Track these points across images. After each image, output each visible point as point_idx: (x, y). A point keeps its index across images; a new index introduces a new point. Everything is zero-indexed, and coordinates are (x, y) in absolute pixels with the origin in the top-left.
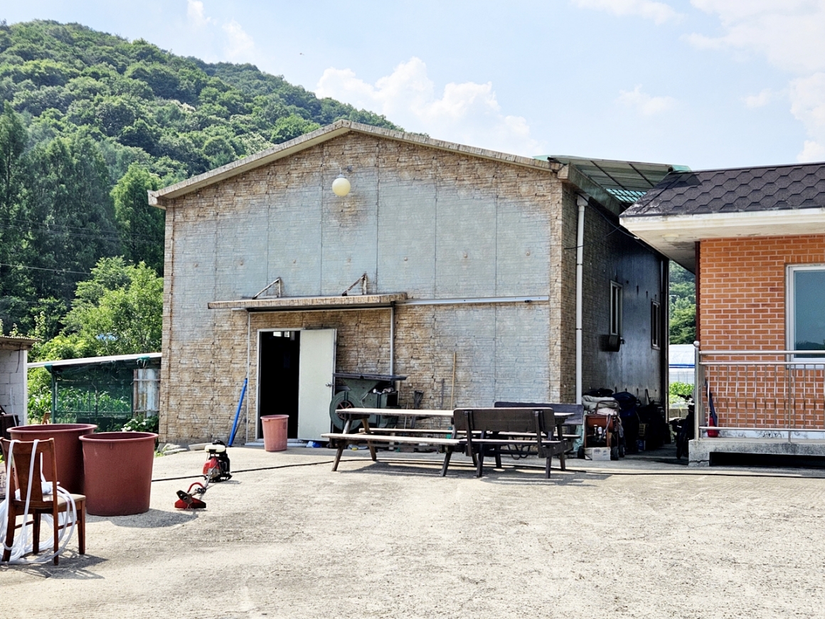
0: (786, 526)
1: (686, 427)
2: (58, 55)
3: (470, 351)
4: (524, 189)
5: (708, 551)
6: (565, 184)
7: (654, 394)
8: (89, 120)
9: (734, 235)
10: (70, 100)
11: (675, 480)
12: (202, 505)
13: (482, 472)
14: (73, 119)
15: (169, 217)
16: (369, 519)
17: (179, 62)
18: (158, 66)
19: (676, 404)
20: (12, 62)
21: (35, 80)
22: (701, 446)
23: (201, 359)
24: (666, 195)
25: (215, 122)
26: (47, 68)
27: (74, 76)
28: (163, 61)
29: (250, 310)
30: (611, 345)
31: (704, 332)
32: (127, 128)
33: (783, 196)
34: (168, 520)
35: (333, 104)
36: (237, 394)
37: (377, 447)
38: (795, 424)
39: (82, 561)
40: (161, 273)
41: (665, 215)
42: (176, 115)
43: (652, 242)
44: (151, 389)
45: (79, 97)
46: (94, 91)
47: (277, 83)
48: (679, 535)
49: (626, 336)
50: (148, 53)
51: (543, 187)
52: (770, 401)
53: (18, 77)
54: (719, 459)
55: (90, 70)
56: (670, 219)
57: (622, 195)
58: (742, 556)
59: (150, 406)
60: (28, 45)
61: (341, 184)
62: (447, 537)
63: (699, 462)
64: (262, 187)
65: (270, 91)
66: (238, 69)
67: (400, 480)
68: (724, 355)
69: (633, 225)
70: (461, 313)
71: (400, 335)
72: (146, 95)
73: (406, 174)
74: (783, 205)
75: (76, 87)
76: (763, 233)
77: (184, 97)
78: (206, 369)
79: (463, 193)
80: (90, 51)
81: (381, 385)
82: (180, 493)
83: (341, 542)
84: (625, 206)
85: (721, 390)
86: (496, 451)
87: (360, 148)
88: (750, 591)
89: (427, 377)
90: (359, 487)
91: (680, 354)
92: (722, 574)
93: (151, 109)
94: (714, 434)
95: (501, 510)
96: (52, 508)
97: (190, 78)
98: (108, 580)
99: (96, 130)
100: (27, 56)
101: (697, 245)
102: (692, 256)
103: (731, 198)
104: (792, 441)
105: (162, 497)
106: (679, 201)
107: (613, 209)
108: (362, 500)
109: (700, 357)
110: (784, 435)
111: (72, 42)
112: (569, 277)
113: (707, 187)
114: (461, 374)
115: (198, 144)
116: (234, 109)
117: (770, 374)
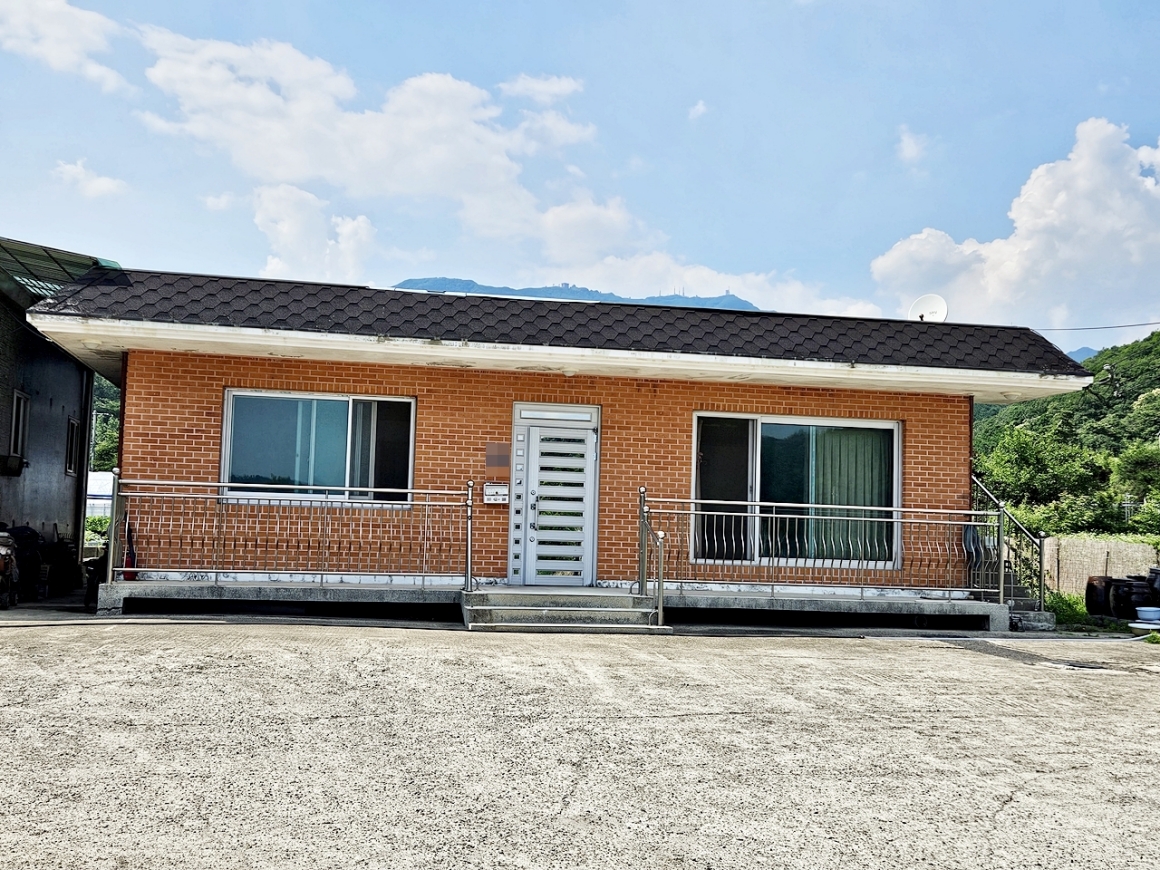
0: (198, 679)
1: (99, 570)
5: (101, 713)
7: (65, 529)
9: (170, 348)
11: (76, 632)
19: (91, 540)
22: (115, 590)
24: (88, 293)
30: (11, 468)
31: (127, 458)
33: (225, 311)
38: (224, 564)
41: (86, 316)
43: (69, 347)
48: (69, 697)
49: (30, 457)
52: (198, 539)
54: (135, 606)
56: (92, 322)
57: (34, 286)
58: (141, 717)
63: (110, 611)
68: (149, 484)
69: (44, 324)
74: (224, 322)
76: (202, 350)
84: (37, 298)
85: (144, 525)
88: (143, 756)
91: (100, 482)
92: (111, 739)
94: (131, 577)
101: (124, 356)
102: (119, 365)
103: (167, 306)
104: (219, 584)
106: (104, 302)
107: (21, 302)
109: (119, 487)
110: (211, 578)
113: (139, 290)
117: (200, 509)
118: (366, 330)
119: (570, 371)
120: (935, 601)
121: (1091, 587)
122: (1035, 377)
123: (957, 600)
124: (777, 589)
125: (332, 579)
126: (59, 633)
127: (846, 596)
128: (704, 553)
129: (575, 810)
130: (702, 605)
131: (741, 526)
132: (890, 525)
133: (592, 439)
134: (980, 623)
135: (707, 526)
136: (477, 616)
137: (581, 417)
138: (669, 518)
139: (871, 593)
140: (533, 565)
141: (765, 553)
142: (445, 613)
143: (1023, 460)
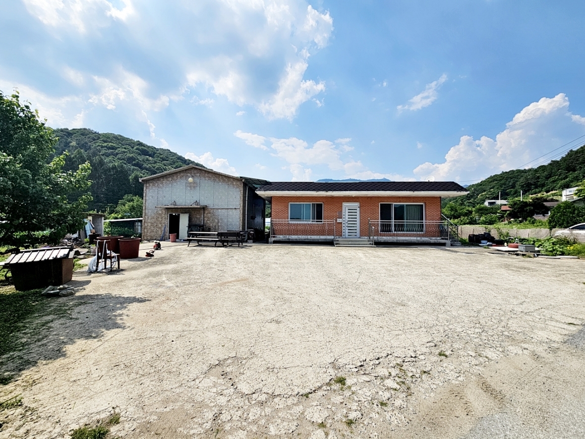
0: (287, 255)
1: (268, 236)
2: (115, 142)
3: (221, 219)
4: (234, 183)
5: (272, 261)
6: (244, 183)
7: (262, 229)
8: (124, 159)
9: (279, 196)
10: (117, 154)
11: (266, 247)
12: (153, 256)
13: (224, 246)
14: (118, 159)
15: (145, 185)
16: (196, 257)
17: (149, 147)
18: (143, 147)
19: (267, 230)
20: (100, 143)
21: (107, 148)
22: (272, 239)
23: (153, 220)
24: (265, 186)
25: (158, 162)
26: (111, 145)
27: (119, 148)
28: (144, 146)
29: (167, 208)
30: (253, 218)
31: (272, 216)
32: (134, 162)
33: (288, 188)
34: (143, 259)
35: (190, 160)
36: (163, 229)
37: (198, 241)
38: (289, 234)
39: (119, 270)
40: (143, 199)
41: (265, 191)
42: (147, 160)
43: (263, 197)
44: (139, 227)
45: (120, 153)
46: (125, 152)
47: (175, 154)
48: (266, 258)
49: (256, 216)
50: (140, 144)
51: (238, 183)
52: (285, 230)
53: (102, 147)
54: (275, 242)
55: (124, 147)
56: (266, 192)
57: (256, 186)
58: (278, 262)
59: (139, 231)
60: (105, 139)
61: (191, 179)
62: (215, 261)
63: (271, 243)
64: (170, 179)
65: (173, 156)
66: (165, 150)
67: (204, 248)
68: (276, 221)
69: (258, 193)
70: (220, 210)
71: (205, 215)
72: (139, 154)
73: (207, 178)
74: (288, 190)
75: (119, 151)
76: (284, 196)
77: (150, 156)
78: (155, 222)
79: (220, 183)
80: (123, 142)
81: (200, 226)
82: (147, 253)
83: (189, 263)
84: (257, 188)
85: (276, 228)
86: (227, 241)
87: (196, 172)
88: (280, 269)
89: (211, 225)
90: (195, 250)
91: (268, 220)
92: (274, 266)
93: (141, 158)
94: (274, 237)
95: (228, 254)
96: (111, 258)
97: (152, 151)
98: (126, 275)
99: (125, 162)
100: (105, 142)
101: (271, 197)
102: (270, 199)
103: (278, 188)
105: (142, 253)
106: (268, 188)
107: (254, 189)
108: (195, 253)
109: (271, 221)
110: (288, 237)
111: (118, 139)
112: (244, 203)
113: (273, 185)
114: (219, 224)
115: (154, 167)
116: (164, 160)
117: (285, 225)
118: (314, 190)
119: (354, 196)
120: (433, 240)
121: (469, 236)
122: (456, 192)
123: (438, 240)
124: (398, 238)
125: (309, 237)
126: (263, 247)
127: (414, 239)
128: (382, 231)
129: (360, 281)
130: (382, 241)
131: (390, 225)
132: (423, 225)
133: (358, 209)
134: (444, 244)
135: (382, 225)
136: (337, 244)
137: (356, 205)
138: (375, 224)
139: (419, 238)
140: (347, 234)
141: (395, 230)
142: (330, 243)
143: (452, 210)
